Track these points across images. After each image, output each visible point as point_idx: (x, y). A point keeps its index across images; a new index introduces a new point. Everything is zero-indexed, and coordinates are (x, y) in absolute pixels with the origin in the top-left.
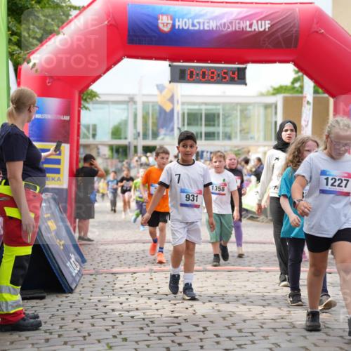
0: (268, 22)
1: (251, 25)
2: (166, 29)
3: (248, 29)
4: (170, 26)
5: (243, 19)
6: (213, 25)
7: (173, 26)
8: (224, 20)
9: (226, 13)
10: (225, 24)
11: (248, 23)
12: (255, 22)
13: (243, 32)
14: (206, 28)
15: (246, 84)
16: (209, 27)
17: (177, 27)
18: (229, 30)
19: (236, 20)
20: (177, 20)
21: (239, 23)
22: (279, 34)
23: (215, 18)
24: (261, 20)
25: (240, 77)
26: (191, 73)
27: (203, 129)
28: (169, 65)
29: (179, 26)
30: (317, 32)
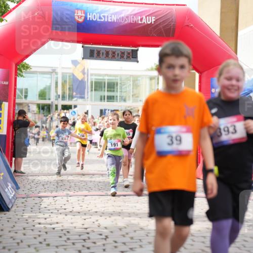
0: (153, 18)
1: (141, 19)
2: (81, 20)
3: (139, 22)
4: (83, 18)
5: (135, 15)
6: (114, 19)
7: (86, 18)
8: (123, 15)
9: (123, 10)
10: (123, 18)
11: (139, 18)
12: (144, 17)
13: (136, 24)
14: (109, 20)
15: (138, 62)
16: (111, 19)
17: (88, 19)
18: (126, 22)
19: (131, 15)
20: (88, 14)
21: (133, 18)
22: (161, 26)
23: (116, 14)
24: (149, 16)
25: (133, 56)
26: (99, 52)
27: (106, 94)
28: (83, 47)
29: (90, 18)
30: (188, 26)
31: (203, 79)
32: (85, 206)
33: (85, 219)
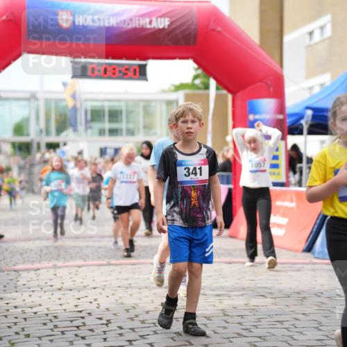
0: (167, 19)
1: (150, 23)
3: (148, 26)
5: (143, 16)
6: (113, 22)
7: (74, 22)
8: (125, 17)
9: (126, 10)
10: (125, 21)
11: (148, 20)
12: (154, 19)
13: (143, 29)
14: (107, 25)
15: (147, 80)
16: (109, 23)
17: (77, 23)
18: (130, 27)
19: (136, 16)
20: (77, 16)
21: (139, 20)
22: (178, 31)
23: (115, 15)
24: (161, 17)
25: (141, 73)
26: (93, 69)
27: (107, 125)
28: (72, 62)
29: (79, 22)
30: (214, 30)
31: (238, 103)
32: (78, 280)
33: (79, 299)
